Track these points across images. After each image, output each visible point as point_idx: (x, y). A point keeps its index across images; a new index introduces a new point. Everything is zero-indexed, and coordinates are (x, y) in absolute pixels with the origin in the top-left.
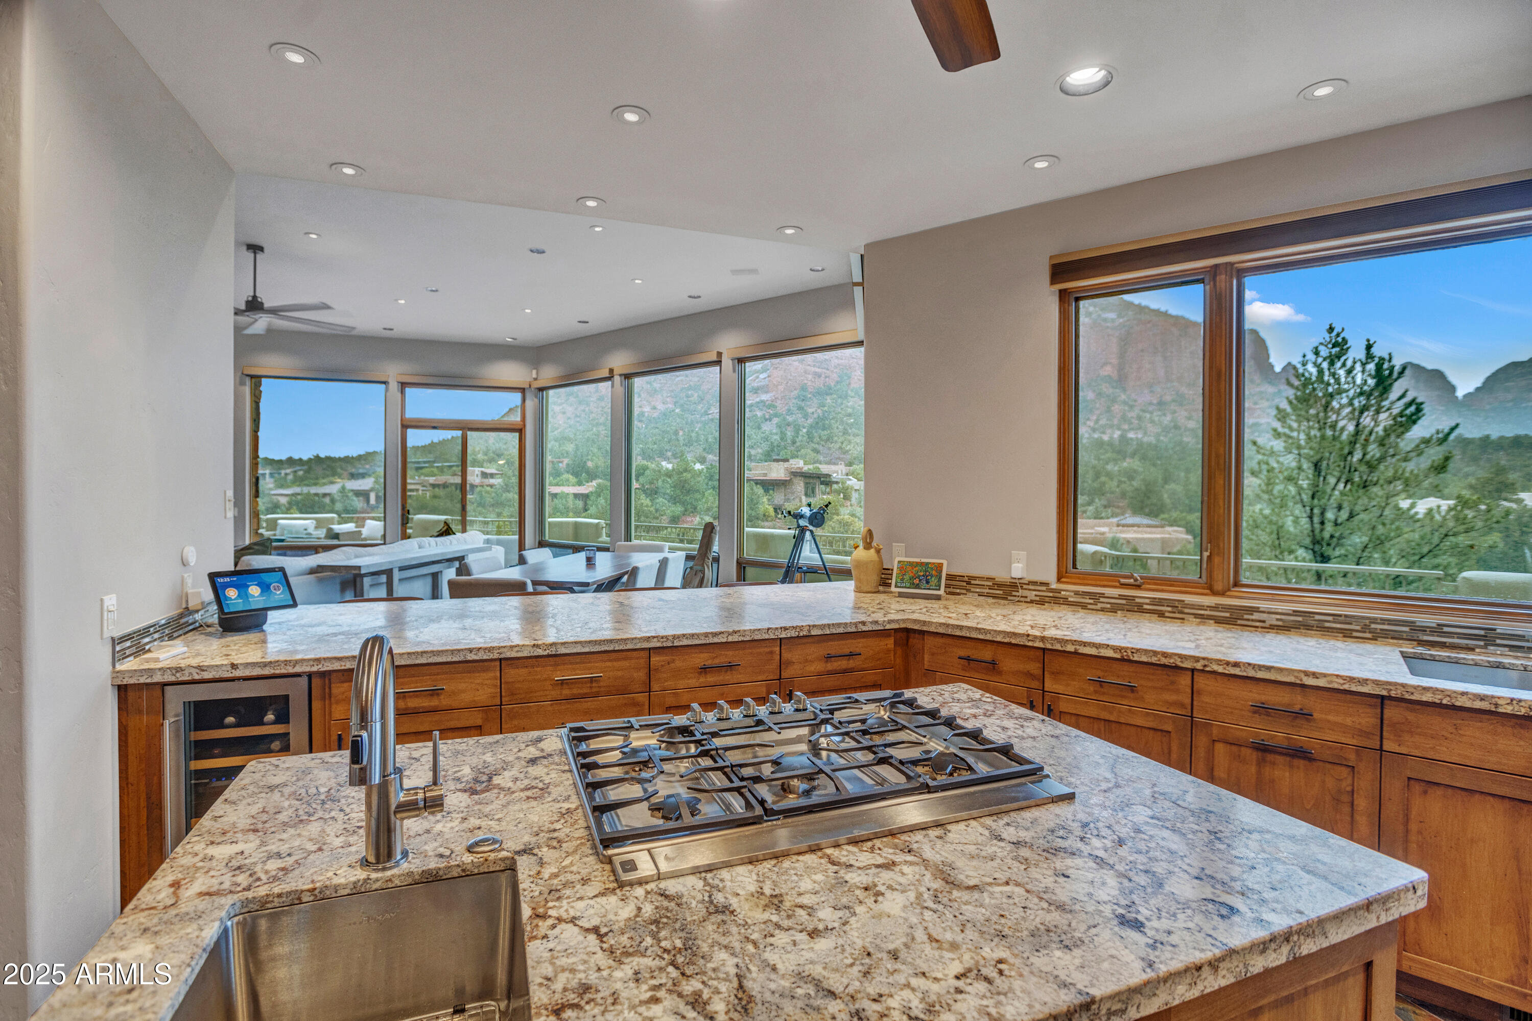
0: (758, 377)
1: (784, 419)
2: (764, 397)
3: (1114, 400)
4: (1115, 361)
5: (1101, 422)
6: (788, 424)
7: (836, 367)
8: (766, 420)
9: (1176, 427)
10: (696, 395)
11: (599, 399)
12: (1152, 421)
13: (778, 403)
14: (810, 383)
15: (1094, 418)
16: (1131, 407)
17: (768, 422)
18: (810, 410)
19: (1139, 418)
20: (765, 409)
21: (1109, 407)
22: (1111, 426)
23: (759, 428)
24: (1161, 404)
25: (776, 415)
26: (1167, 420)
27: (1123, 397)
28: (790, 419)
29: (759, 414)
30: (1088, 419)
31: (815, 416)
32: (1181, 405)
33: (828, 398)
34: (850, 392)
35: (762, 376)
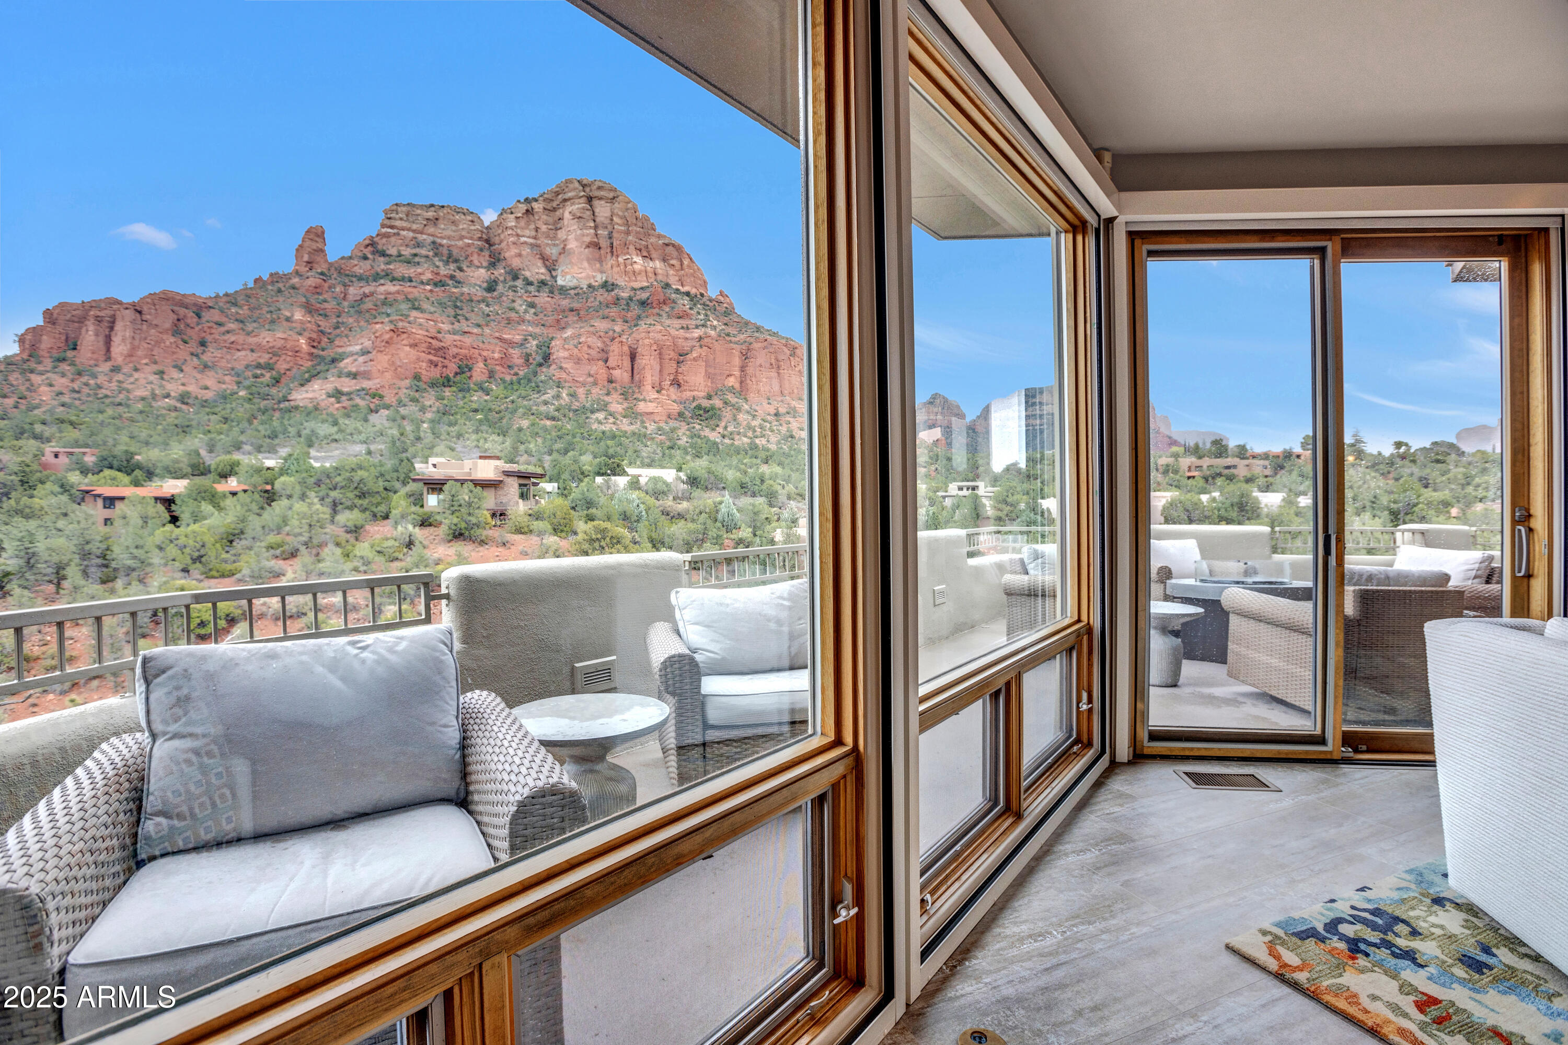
0: (356, 360)
1: (398, 412)
2: (366, 384)
3: (739, 409)
4: (737, 373)
5: (729, 429)
6: (403, 418)
7: (454, 357)
8: (372, 411)
9: (792, 437)
10: (268, 375)
11: (112, 371)
12: (772, 431)
13: (385, 392)
14: (424, 372)
15: (723, 424)
16: (754, 416)
17: (373, 414)
18: (428, 403)
19: (761, 427)
20: (367, 397)
21: (734, 416)
22: (739, 433)
23: (366, 420)
24: (777, 415)
25: (387, 407)
26: (784, 429)
27: (746, 407)
28: (403, 411)
29: (362, 403)
30: (718, 426)
31: (434, 409)
32: (794, 417)
33: (447, 389)
34: (472, 386)
35: (361, 359)
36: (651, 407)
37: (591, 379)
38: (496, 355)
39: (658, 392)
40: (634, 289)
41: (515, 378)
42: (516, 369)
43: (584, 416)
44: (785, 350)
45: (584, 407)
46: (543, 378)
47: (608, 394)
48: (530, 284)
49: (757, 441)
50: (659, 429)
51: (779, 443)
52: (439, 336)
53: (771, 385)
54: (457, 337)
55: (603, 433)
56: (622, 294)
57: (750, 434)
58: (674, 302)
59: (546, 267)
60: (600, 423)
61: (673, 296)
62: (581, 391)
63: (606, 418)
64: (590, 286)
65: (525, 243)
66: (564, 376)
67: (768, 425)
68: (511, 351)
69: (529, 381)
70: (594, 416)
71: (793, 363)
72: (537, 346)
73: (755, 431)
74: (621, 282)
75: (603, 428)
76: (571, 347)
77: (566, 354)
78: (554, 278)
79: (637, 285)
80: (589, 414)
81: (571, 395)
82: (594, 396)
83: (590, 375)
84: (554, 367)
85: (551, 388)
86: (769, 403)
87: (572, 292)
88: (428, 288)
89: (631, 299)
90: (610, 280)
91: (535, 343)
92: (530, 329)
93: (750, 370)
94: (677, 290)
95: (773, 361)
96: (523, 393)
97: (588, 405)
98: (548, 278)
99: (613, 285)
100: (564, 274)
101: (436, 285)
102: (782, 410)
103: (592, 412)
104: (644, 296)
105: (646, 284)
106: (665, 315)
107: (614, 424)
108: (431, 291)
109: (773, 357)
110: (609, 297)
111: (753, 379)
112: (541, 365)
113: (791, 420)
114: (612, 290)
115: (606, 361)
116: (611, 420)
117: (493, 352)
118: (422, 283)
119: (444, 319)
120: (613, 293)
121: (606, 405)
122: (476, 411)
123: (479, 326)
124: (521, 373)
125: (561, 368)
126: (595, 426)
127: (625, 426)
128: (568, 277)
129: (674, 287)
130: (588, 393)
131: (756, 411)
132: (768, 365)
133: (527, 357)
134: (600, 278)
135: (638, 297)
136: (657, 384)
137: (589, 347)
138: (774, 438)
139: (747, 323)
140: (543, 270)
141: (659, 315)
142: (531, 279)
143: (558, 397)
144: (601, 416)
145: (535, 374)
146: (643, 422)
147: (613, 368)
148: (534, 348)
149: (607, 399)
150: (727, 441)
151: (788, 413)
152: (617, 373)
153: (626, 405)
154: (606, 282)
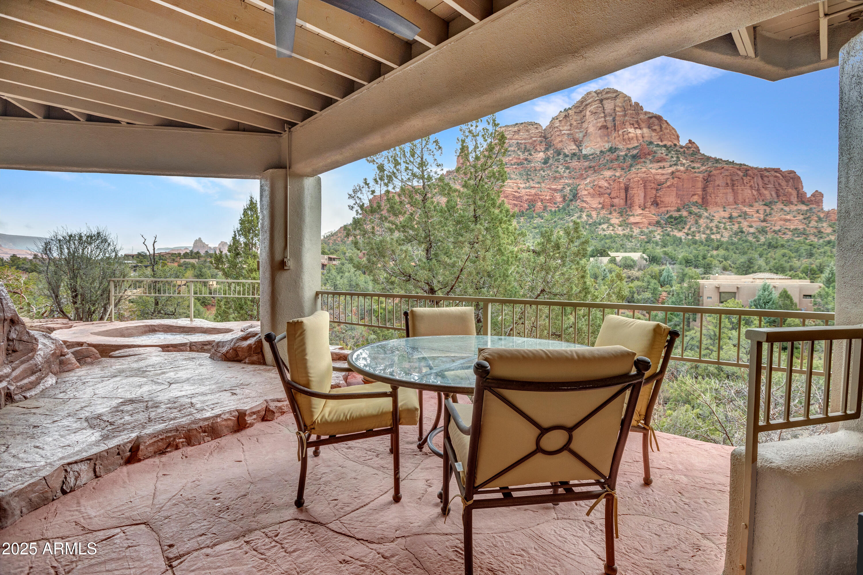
36: (637, 219)
37: (600, 206)
38: (547, 198)
39: (642, 210)
40: (628, 149)
41: (557, 209)
42: (558, 204)
43: (595, 227)
44: (739, 173)
45: (595, 222)
46: (572, 207)
47: (610, 214)
48: (567, 156)
49: (713, 237)
50: (642, 232)
51: (731, 236)
52: (519, 191)
53: (726, 198)
54: (528, 190)
55: (605, 235)
56: (621, 153)
57: (708, 232)
58: (655, 152)
59: (576, 145)
60: (604, 230)
61: (655, 148)
62: (594, 214)
63: (608, 228)
64: (601, 152)
65: (565, 134)
66: (585, 205)
67: (723, 225)
68: (555, 194)
69: (565, 209)
70: (600, 227)
71: (745, 181)
72: (570, 190)
73: (711, 230)
74: (621, 147)
75: (605, 233)
76: (589, 188)
77: (586, 193)
78: (581, 151)
79: (630, 146)
80: (598, 226)
81: (588, 216)
82: (602, 215)
83: (600, 203)
84: (579, 201)
85: (577, 212)
86: (724, 211)
87: (591, 157)
88: (514, 167)
89: (626, 155)
90: (614, 146)
91: (569, 188)
92: (567, 181)
93: (710, 190)
94: (658, 144)
95: (729, 182)
96: (561, 217)
97: (597, 221)
98: (577, 151)
99: (615, 148)
100: (587, 147)
101: (518, 165)
102: (735, 214)
103: (600, 224)
104: (635, 152)
105: (636, 145)
106: (648, 162)
107: (613, 230)
108: (516, 168)
109: (729, 178)
110: (614, 156)
111: (713, 195)
112: (571, 200)
113: (742, 221)
114: (615, 152)
115: (610, 194)
116: (611, 228)
117: (546, 196)
118: (512, 165)
119: (521, 181)
120: (615, 154)
121: (609, 220)
122: (535, 228)
123: (539, 183)
124: (561, 206)
125: (583, 201)
126: (600, 232)
127: (620, 231)
128: (589, 148)
129: (656, 143)
130: (598, 214)
131: (713, 216)
132: (724, 185)
133: (564, 197)
134: (607, 146)
135: (631, 154)
136: (642, 205)
137: (600, 187)
138: (726, 234)
139: (709, 158)
140: (574, 147)
141: (645, 162)
142: (567, 153)
143: (580, 217)
144: (605, 226)
145: (568, 206)
146: (631, 228)
147: (614, 198)
148: (568, 191)
149: (609, 216)
150: (690, 237)
151: (740, 216)
152: (616, 201)
153: (621, 219)
154: (611, 148)
